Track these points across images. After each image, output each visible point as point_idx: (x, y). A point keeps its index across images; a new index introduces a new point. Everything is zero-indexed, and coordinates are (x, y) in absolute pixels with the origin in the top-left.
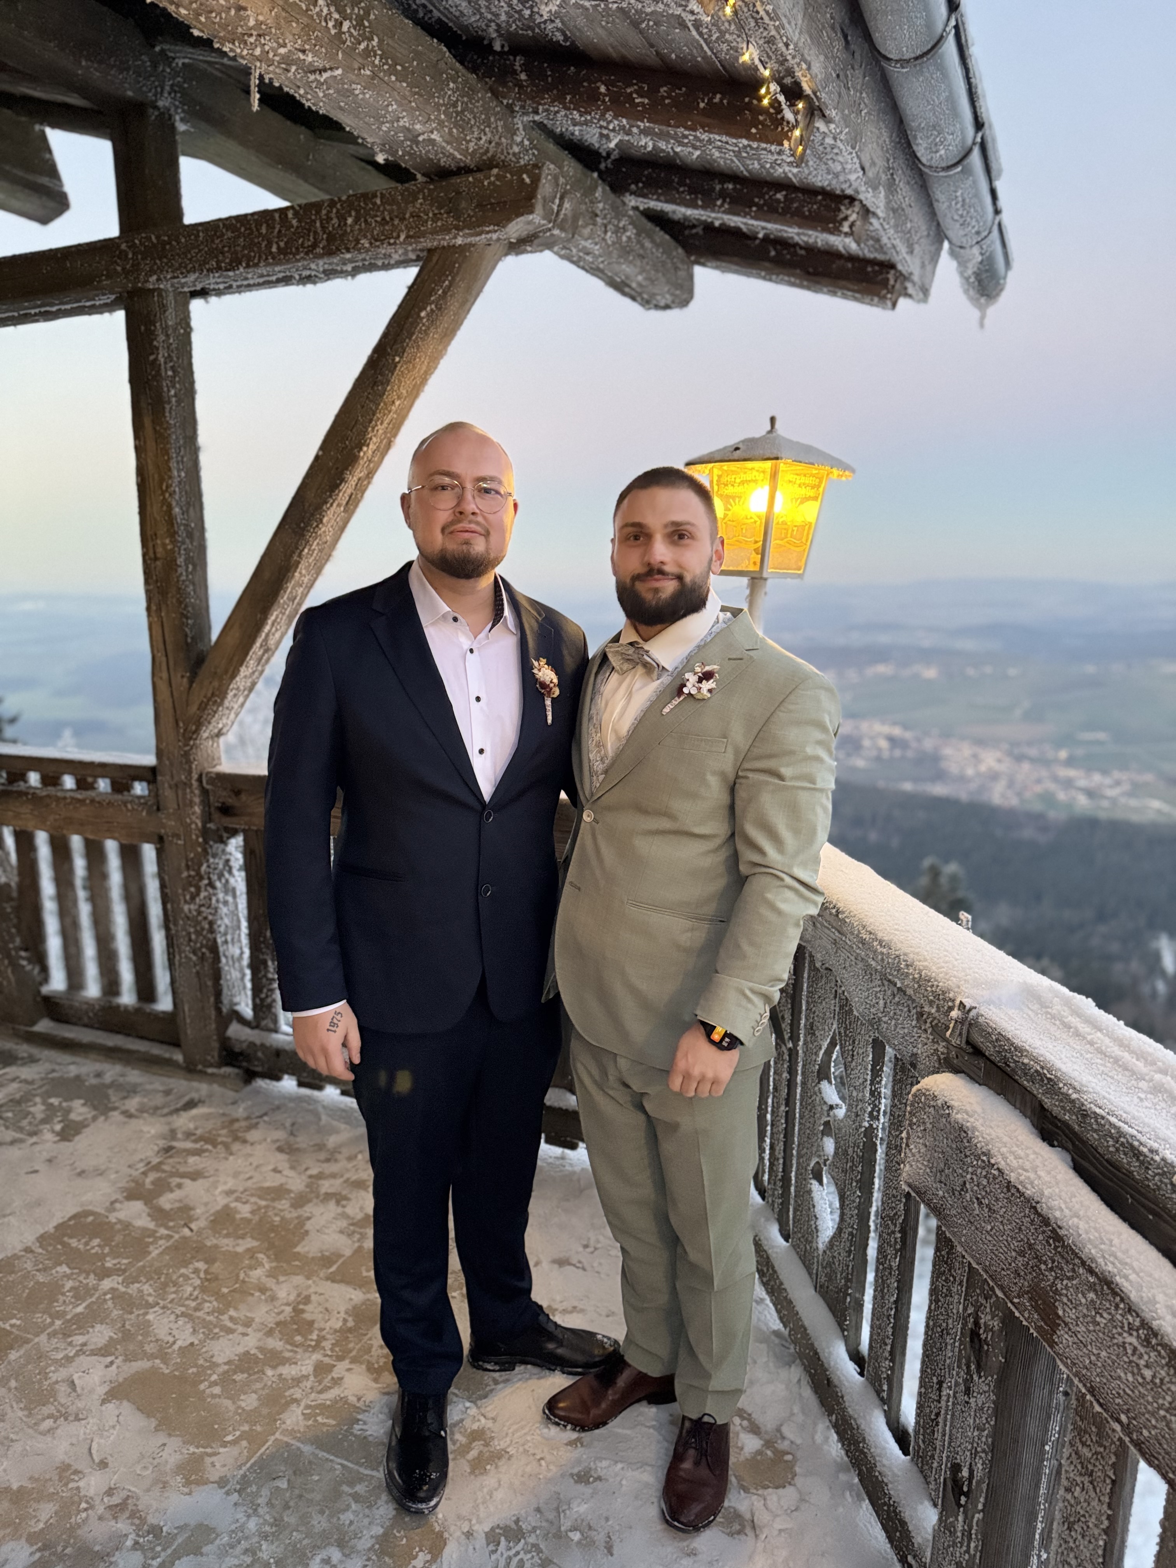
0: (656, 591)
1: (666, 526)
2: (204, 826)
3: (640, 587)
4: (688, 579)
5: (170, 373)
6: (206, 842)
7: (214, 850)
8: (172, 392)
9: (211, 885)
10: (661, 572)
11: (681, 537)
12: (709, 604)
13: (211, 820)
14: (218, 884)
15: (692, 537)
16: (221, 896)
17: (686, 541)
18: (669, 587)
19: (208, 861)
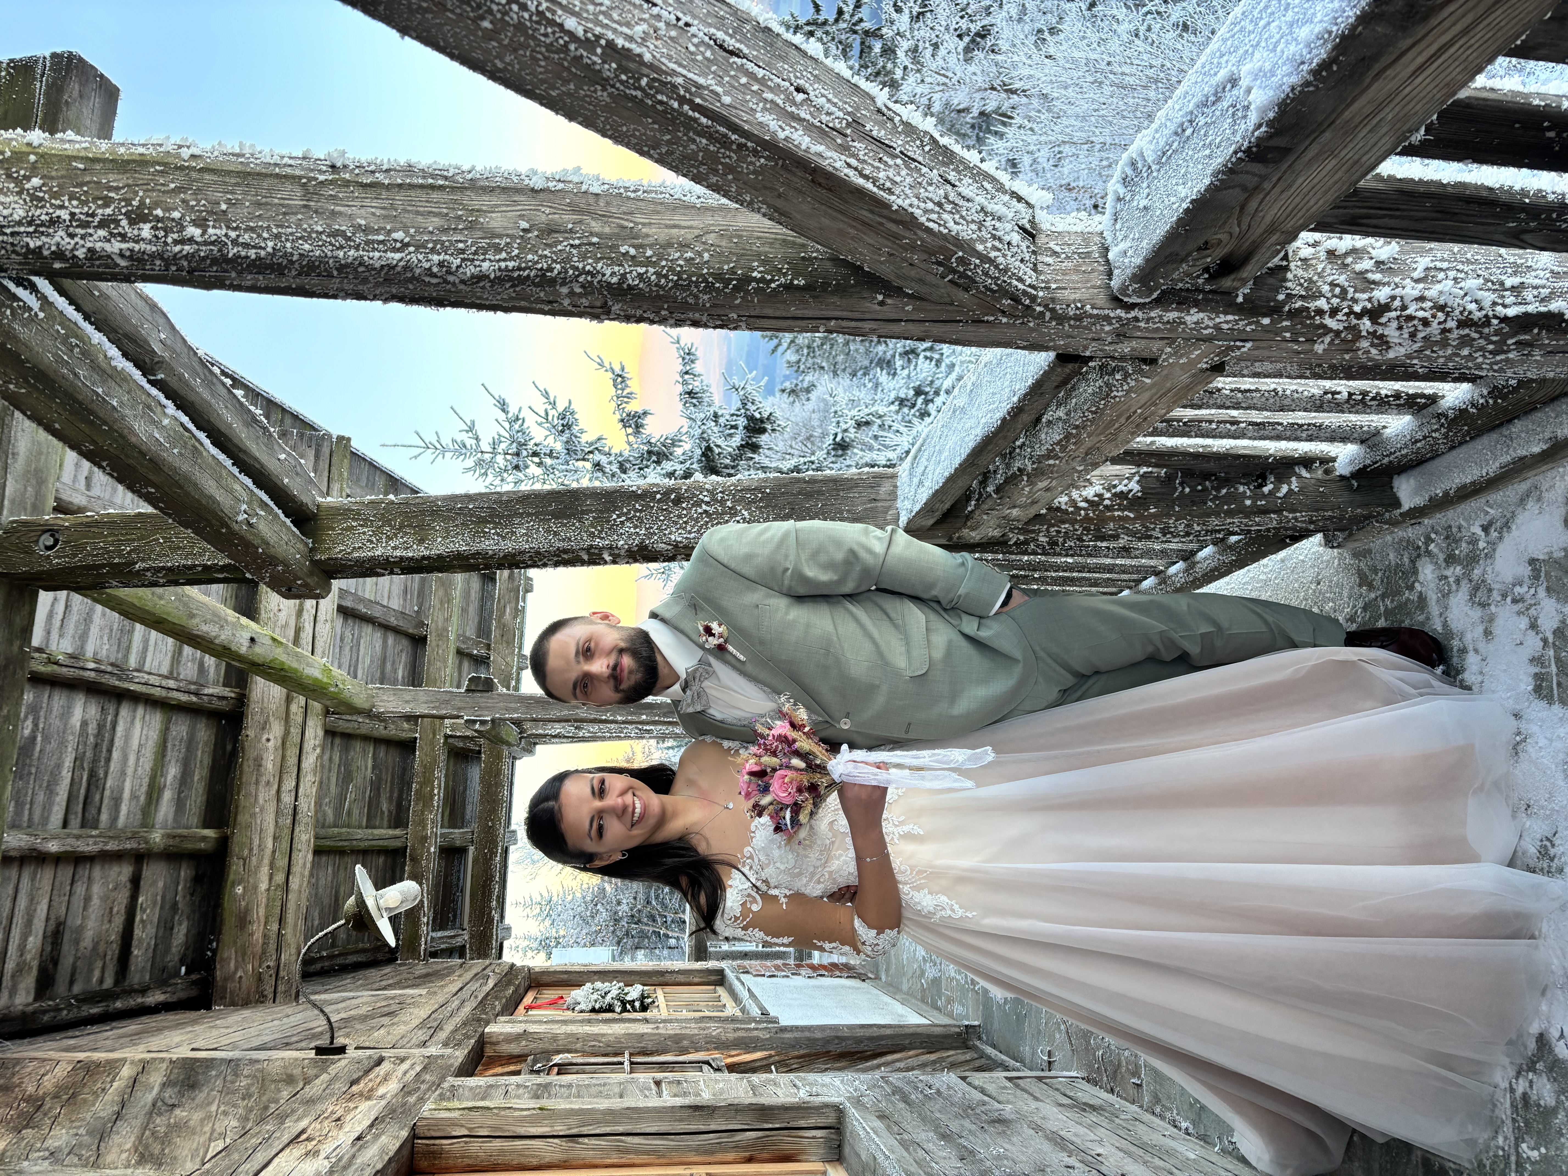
0: (631, 672)
1: (578, 662)
2: (1239, 309)
3: (624, 686)
4: (623, 645)
5: (146, 230)
6: (1275, 310)
7: (1298, 291)
8: (193, 231)
9: (1376, 312)
10: (615, 668)
11: (588, 649)
12: (644, 628)
13: (1230, 294)
14: (1382, 294)
15: (589, 640)
16: (1411, 290)
17: (592, 645)
18: (627, 661)
19: (1320, 312)
